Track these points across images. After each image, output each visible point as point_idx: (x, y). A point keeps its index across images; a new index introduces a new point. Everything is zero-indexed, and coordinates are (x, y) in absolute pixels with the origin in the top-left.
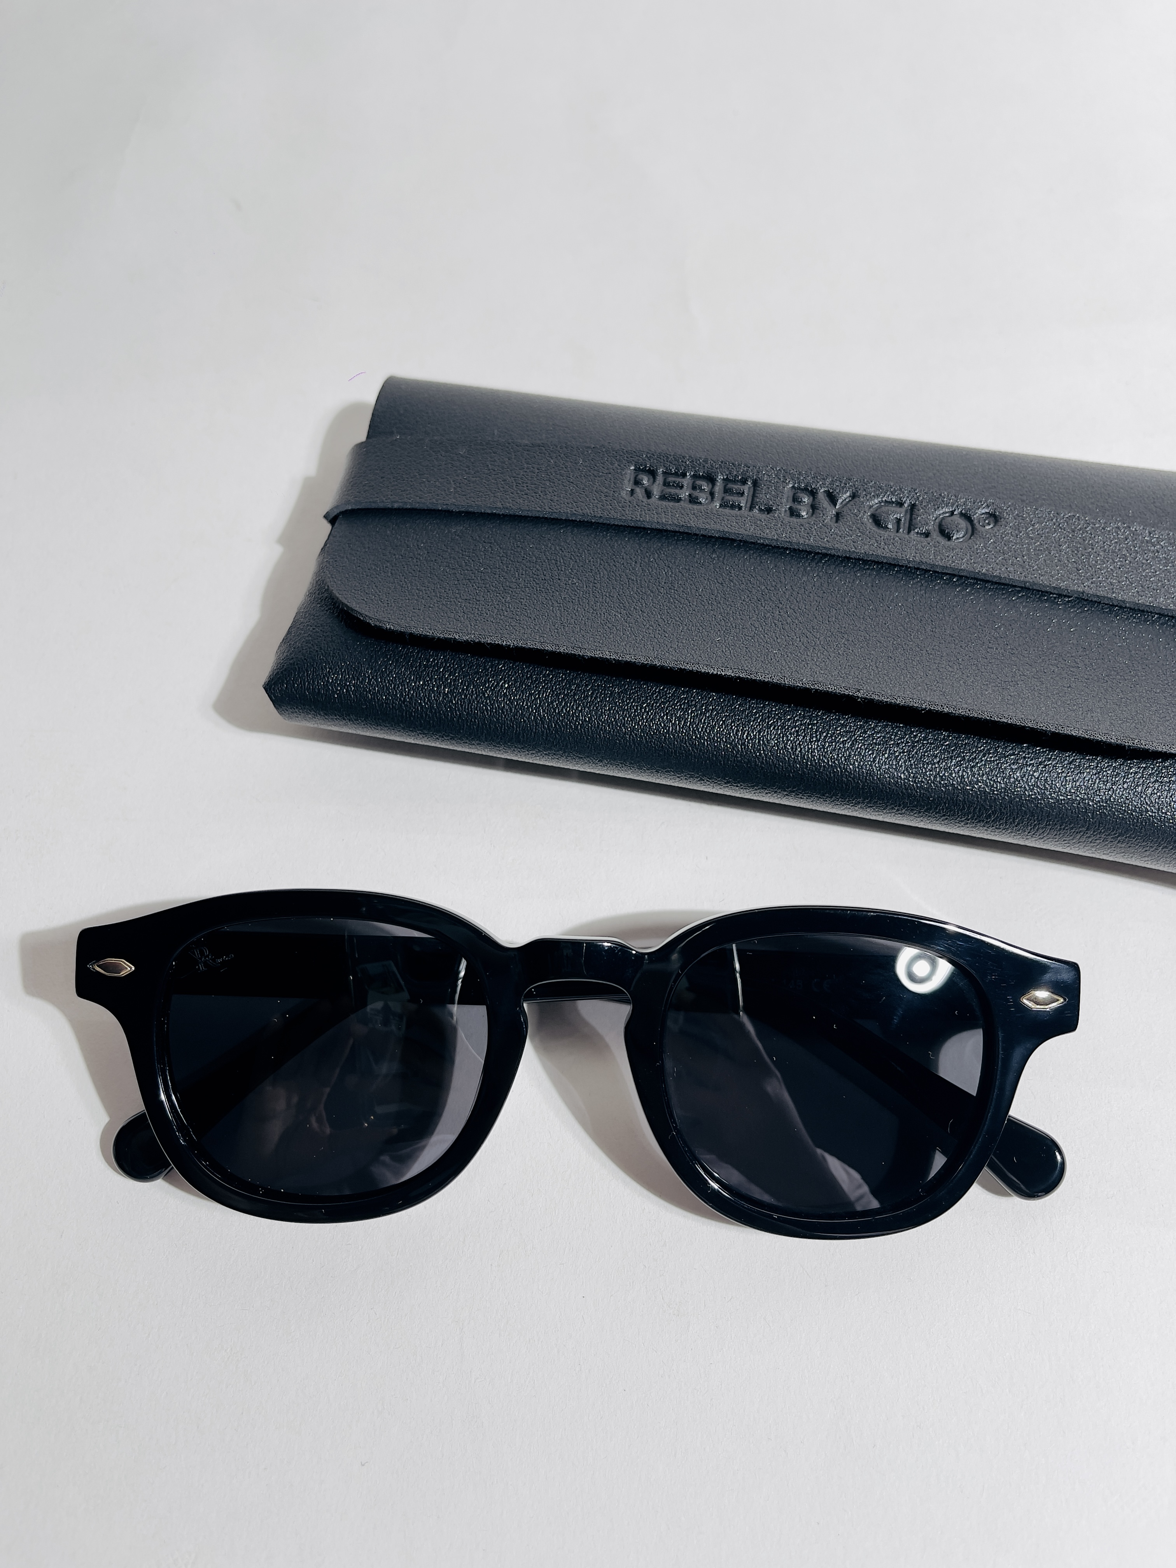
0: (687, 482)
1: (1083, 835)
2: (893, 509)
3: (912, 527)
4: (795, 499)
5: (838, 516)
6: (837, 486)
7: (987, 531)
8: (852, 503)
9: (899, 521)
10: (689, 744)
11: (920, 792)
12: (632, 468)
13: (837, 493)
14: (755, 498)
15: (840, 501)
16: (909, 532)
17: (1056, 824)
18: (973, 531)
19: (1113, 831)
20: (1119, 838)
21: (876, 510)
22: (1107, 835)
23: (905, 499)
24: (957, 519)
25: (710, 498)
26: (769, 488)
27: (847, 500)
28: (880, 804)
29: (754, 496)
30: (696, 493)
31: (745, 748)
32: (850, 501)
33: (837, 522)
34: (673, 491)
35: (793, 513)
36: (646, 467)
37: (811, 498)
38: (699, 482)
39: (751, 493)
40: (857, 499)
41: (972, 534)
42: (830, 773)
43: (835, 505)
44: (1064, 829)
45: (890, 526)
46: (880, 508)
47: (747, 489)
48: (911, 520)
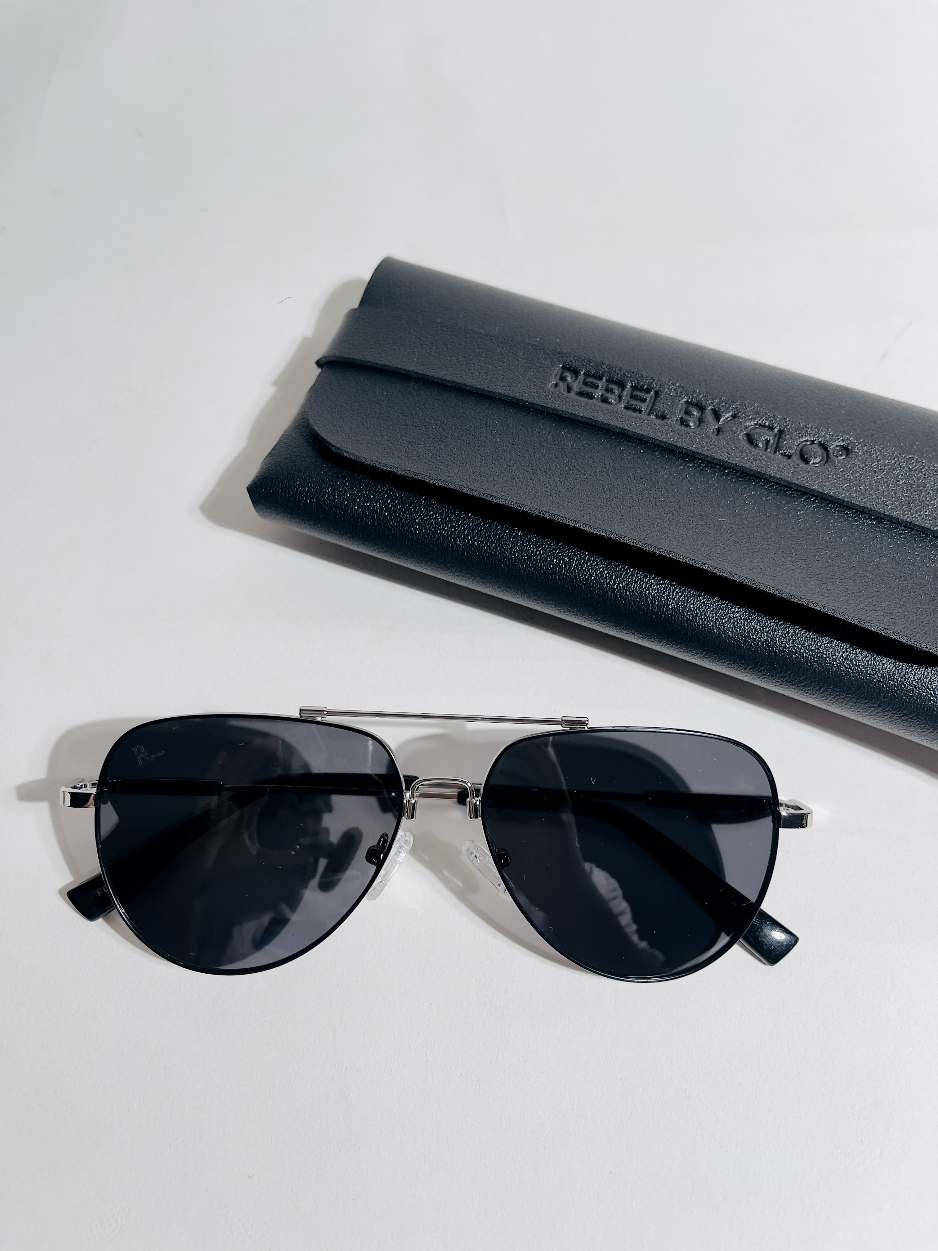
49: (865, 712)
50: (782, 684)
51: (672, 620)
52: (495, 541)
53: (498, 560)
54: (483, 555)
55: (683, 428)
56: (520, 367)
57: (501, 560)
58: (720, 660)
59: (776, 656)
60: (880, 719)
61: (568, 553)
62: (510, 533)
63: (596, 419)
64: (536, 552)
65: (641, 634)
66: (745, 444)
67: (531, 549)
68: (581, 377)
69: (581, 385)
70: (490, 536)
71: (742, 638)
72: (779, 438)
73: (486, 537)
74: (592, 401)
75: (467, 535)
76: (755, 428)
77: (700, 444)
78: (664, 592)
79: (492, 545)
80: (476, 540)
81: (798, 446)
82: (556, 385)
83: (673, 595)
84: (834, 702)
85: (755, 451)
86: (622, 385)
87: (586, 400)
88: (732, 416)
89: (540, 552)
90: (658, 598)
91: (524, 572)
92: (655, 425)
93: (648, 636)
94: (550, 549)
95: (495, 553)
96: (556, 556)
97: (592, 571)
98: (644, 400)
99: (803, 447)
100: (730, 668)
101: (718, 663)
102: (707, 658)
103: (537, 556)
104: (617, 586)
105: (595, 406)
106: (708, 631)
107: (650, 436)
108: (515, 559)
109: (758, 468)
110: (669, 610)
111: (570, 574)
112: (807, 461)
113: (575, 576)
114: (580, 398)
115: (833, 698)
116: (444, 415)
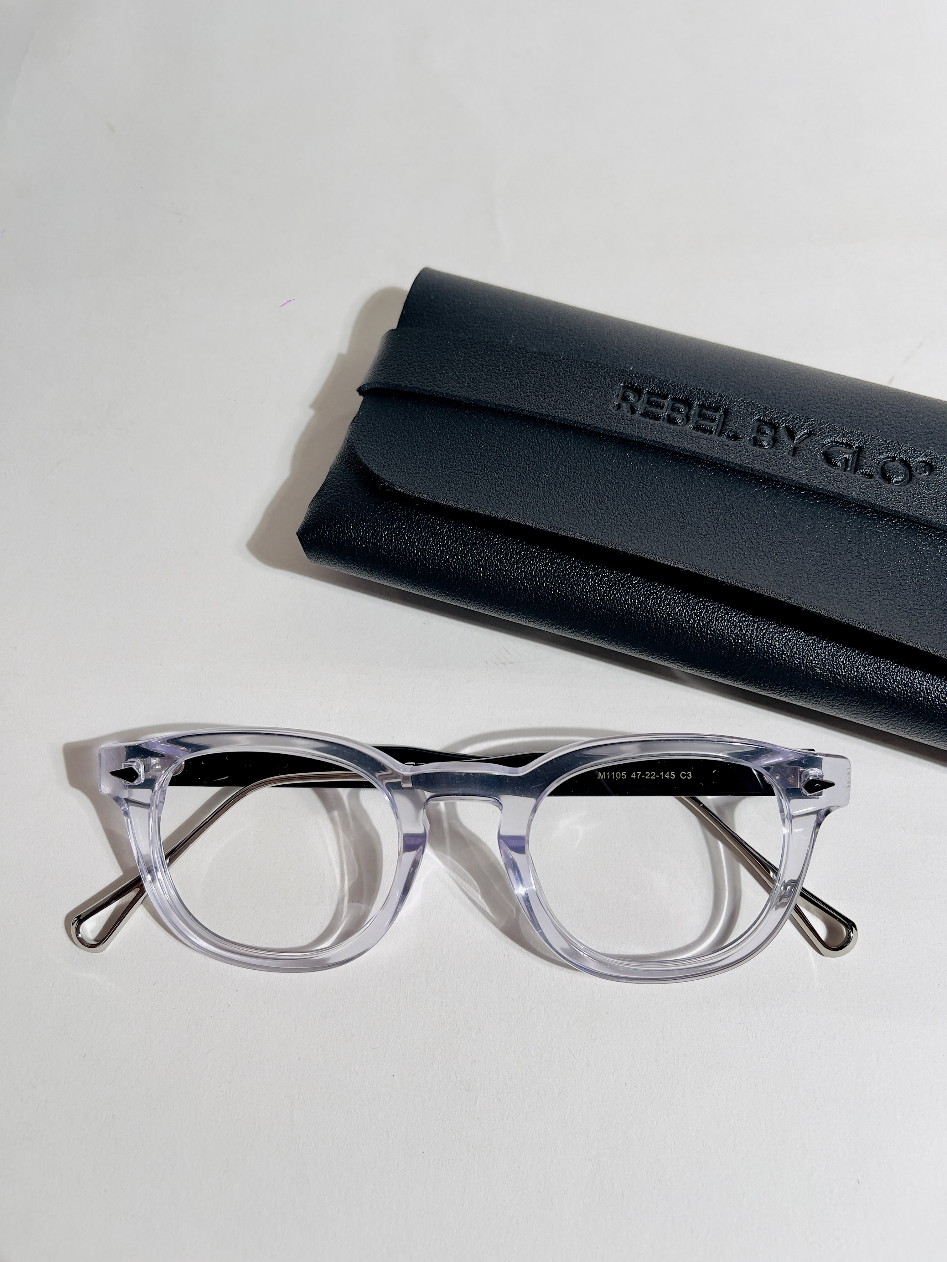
0: (667, 403)
3: (858, 468)
5: (794, 449)
6: (798, 423)
7: (922, 478)
9: (847, 461)
12: (622, 384)
13: (797, 429)
14: (725, 425)
15: (798, 437)
16: (854, 471)
18: (911, 477)
23: (854, 442)
24: (897, 464)
25: (685, 420)
26: (737, 418)
27: (804, 437)
32: (806, 438)
33: (793, 455)
34: (654, 410)
36: (634, 385)
37: (773, 431)
40: (813, 437)
41: (910, 480)
43: (794, 440)
45: (839, 464)
47: (718, 416)
53: (568, 602)
55: (757, 448)
63: (665, 442)
64: (610, 591)
66: (823, 464)
67: (603, 589)
68: (645, 397)
69: (645, 405)
70: (559, 576)
71: (831, 675)
72: (858, 456)
73: (555, 577)
74: (658, 422)
75: (535, 576)
76: (833, 446)
77: (777, 466)
78: (747, 630)
79: (562, 585)
80: (544, 581)
81: (879, 463)
82: (619, 406)
83: (757, 632)
85: (836, 472)
86: (688, 404)
87: (651, 421)
88: (807, 433)
89: (613, 592)
90: (742, 636)
91: (597, 613)
92: (728, 446)
94: (623, 588)
95: (565, 594)
96: (631, 596)
97: (669, 609)
98: (713, 420)
99: (884, 465)
103: (611, 596)
104: (697, 625)
105: (662, 428)
106: (795, 669)
107: (724, 459)
108: (587, 600)
109: (840, 490)
110: (753, 649)
111: (646, 614)
112: (889, 481)
113: (652, 616)
114: (646, 420)
116: (500, 440)
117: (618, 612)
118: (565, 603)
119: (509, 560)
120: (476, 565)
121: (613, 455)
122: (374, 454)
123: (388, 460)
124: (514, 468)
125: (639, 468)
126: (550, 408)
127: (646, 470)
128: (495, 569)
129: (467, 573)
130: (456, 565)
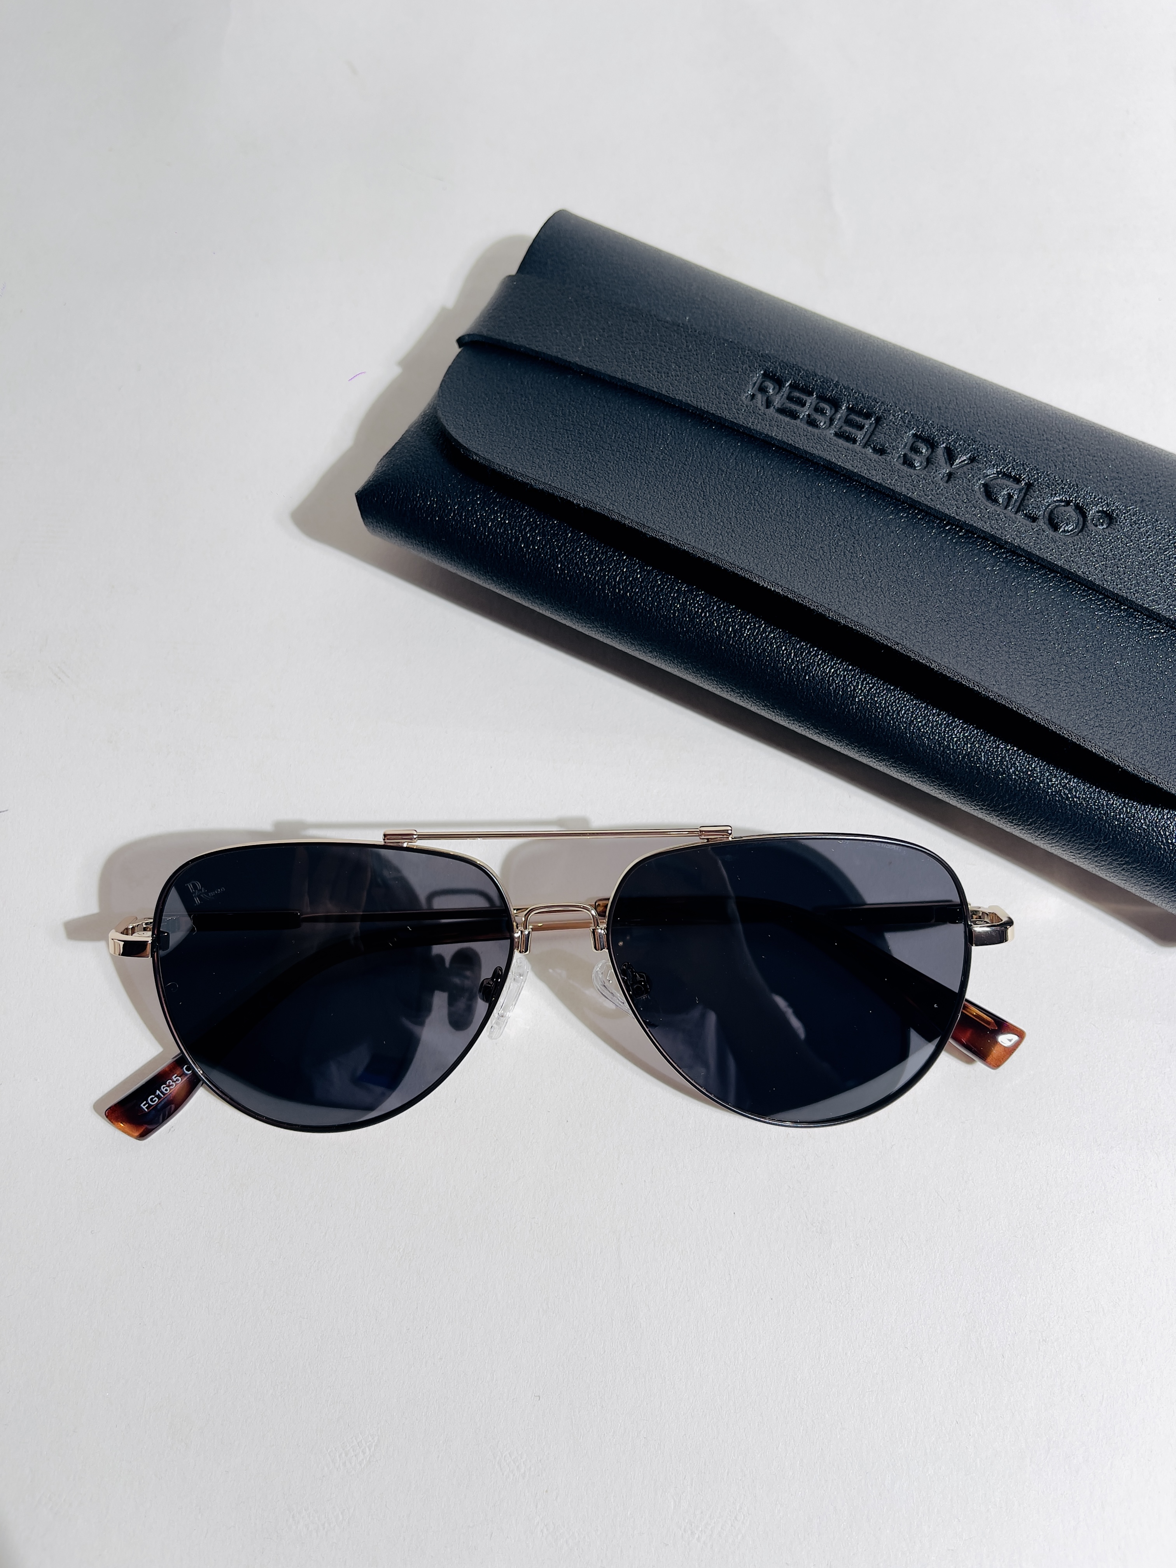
0: (811, 401)
1: (1090, 853)
2: (1008, 483)
3: (1022, 508)
4: (915, 450)
5: (950, 475)
6: (960, 445)
7: (1097, 533)
8: (969, 466)
9: (1010, 497)
10: (738, 659)
11: (945, 767)
12: (762, 372)
13: (958, 452)
14: (873, 436)
15: (957, 461)
16: (1016, 512)
17: (1066, 835)
18: (1083, 527)
19: (1120, 858)
20: (1124, 866)
21: (991, 480)
22: (1114, 860)
23: (1024, 476)
24: (1070, 510)
25: (828, 423)
26: (890, 429)
27: (966, 462)
28: (904, 766)
29: (873, 433)
30: (817, 416)
31: (789, 678)
32: (968, 464)
33: (947, 482)
34: (794, 407)
35: (908, 462)
36: (775, 375)
37: (930, 450)
38: (823, 405)
39: (872, 429)
40: (975, 464)
41: (1081, 531)
42: (864, 725)
43: (952, 465)
44: (1073, 842)
45: (1001, 500)
46: (996, 479)
47: (868, 423)
48: (1023, 499)
49: (1079, 854)
50: (982, 809)
51: (857, 716)
52: (651, 594)
53: (653, 619)
54: (635, 610)
55: (905, 468)
56: (710, 369)
57: (656, 618)
58: (910, 771)
59: (978, 775)
60: (1097, 864)
61: (740, 619)
62: (672, 587)
63: (797, 446)
64: (701, 613)
65: (817, 729)
66: (980, 497)
67: (695, 609)
68: (786, 390)
69: (784, 399)
70: (646, 587)
71: (940, 748)
72: (1025, 494)
73: (641, 587)
74: (795, 421)
75: (619, 583)
76: (997, 478)
78: (852, 681)
79: (648, 599)
80: (628, 591)
81: (1048, 506)
82: (753, 396)
83: (862, 685)
84: (1043, 838)
86: (835, 404)
87: (787, 419)
88: (969, 459)
89: (706, 614)
90: (844, 688)
91: (683, 637)
92: (871, 460)
93: (825, 732)
94: (718, 611)
95: (651, 609)
96: (725, 622)
97: (766, 644)
98: (861, 427)
99: (1054, 509)
100: (922, 782)
101: (907, 775)
102: (895, 767)
103: (702, 619)
104: (795, 667)
106: (899, 734)
108: (674, 620)
109: (992, 530)
110: (854, 704)
111: (738, 646)
112: (1055, 527)
113: (745, 650)
114: (780, 416)
115: (1042, 832)
116: (604, 418)
117: (707, 639)
118: (649, 619)
119: (592, 560)
120: (554, 561)
121: (732, 454)
122: (457, 415)
123: (470, 423)
124: (613, 452)
125: (759, 473)
126: (671, 388)
127: (766, 477)
128: (574, 568)
129: (542, 568)
130: (531, 557)
